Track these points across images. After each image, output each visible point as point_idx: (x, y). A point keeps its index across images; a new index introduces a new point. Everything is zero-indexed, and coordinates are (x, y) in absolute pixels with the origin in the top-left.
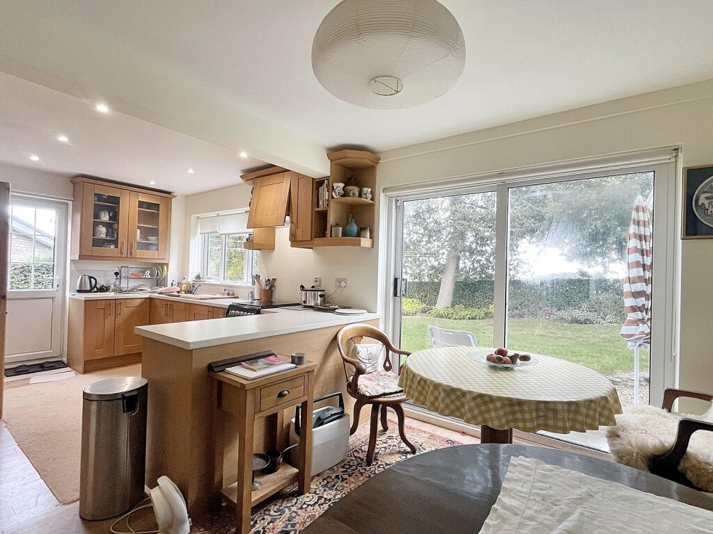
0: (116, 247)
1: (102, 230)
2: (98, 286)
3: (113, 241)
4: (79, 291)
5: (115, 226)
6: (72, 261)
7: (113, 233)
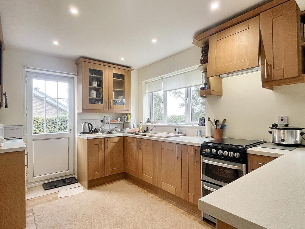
0: (102, 103)
1: (94, 93)
2: (93, 130)
3: (100, 99)
4: (83, 133)
5: (101, 90)
6: (78, 114)
7: (99, 94)
